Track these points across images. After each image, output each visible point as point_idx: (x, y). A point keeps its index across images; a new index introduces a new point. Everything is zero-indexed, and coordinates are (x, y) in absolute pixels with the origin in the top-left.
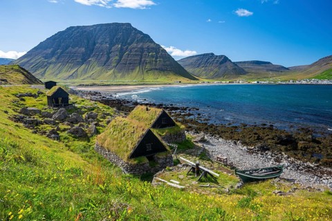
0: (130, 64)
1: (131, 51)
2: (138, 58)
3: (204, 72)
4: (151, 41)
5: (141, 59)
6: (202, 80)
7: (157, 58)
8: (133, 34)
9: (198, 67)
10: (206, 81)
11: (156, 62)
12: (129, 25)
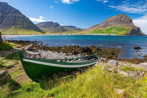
0: (8, 24)
1: (8, 18)
2: (13, 22)
3: (48, 30)
4: (20, 13)
5: (15, 22)
6: (47, 33)
7: (24, 22)
8: (9, 9)
11: (24, 24)
12: (6, 3)
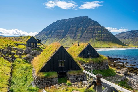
0: (87, 37)
1: (88, 31)
3: (132, 42)
4: (99, 25)
5: (93, 34)
6: (130, 46)
7: (102, 34)
8: (89, 22)
9: (128, 38)
10: (133, 46)
11: (102, 36)
12: (87, 17)
